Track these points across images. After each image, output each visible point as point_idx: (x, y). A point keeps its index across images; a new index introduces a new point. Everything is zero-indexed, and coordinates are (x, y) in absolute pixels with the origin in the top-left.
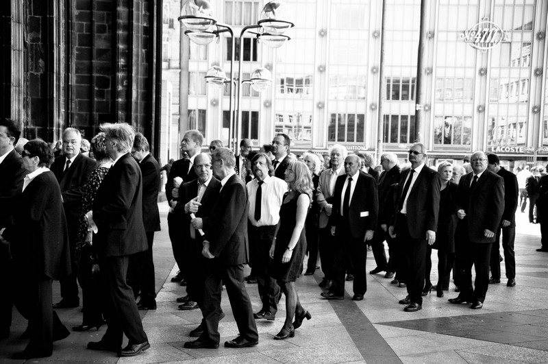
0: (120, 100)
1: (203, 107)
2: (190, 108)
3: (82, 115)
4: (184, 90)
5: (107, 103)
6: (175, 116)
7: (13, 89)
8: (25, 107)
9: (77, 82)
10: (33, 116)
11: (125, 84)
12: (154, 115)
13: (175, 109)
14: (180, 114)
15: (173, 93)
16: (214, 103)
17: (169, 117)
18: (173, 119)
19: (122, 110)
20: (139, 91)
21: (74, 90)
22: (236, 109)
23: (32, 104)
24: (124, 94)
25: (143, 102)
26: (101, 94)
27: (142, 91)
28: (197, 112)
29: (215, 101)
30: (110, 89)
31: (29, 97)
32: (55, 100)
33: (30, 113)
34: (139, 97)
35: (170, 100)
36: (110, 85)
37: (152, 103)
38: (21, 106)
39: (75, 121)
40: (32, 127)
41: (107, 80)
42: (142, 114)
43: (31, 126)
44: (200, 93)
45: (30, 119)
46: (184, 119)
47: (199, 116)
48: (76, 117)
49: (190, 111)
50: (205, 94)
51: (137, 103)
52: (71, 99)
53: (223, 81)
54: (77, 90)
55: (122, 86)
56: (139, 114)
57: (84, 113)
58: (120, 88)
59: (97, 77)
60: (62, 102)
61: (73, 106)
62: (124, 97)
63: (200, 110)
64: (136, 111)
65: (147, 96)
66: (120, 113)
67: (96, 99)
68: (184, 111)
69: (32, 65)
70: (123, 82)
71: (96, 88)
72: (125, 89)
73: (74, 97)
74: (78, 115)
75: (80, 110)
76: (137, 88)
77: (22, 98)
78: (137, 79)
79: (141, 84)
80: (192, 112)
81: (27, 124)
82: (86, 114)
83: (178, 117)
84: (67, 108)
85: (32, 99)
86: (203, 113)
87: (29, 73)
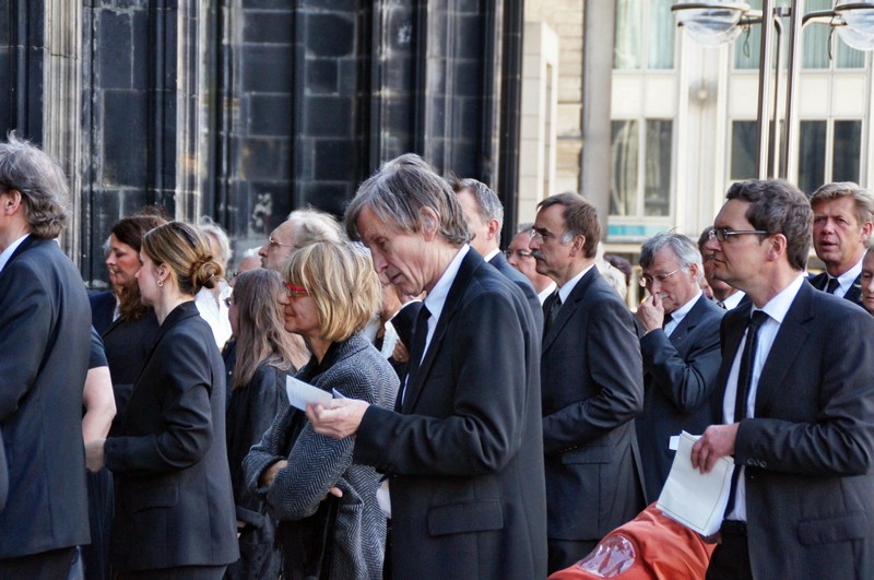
0: (386, 93)
1: (661, 111)
2: (616, 114)
3: (264, 144)
4: (598, 54)
5: (345, 103)
6: (566, 145)
7: (49, 65)
8: (88, 121)
9: (248, 35)
10: (112, 152)
11: (402, 38)
12: (496, 141)
13: (568, 120)
14: (583, 136)
15: (562, 63)
16: (703, 95)
17: (547, 146)
18: (560, 152)
19: (393, 127)
20: (449, 60)
21: (239, 62)
22: (781, 114)
23: (109, 111)
24: (399, 73)
25: (461, 100)
26: (326, 75)
27: (459, 60)
28: (642, 129)
29: (703, 87)
30: (353, 56)
31: (98, 89)
32: (180, 97)
33: (100, 142)
34: (449, 83)
35: (549, 88)
36: (355, 43)
37: (489, 102)
38: (76, 120)
39: (240, 164)
40: (109, 187)
41: (345, 27)
42: (459, 140)
43: (103, 185)
44: (653, 59)
45: (100, 159)
46: (598, 154)
47: (650, 140)
48: (244, 152)
49: (616, 126)
50: (669, 63)
51: (440, 103)
52: (230, 95)
53: (735, 19)
54: (248, 64)
55: (395, 45)
56: (447, 139)
57: (269, 138)
58: (386, 53)
59: (312, 17)
60: (201, 105)
61: (236, 116)
62: (399, 84)
63: (651, 122)
64: (440, 130)
65: (474, 79)
66: (386, 135)
67: (308, 92)
68: (597, 126)
70: (395, 34)
71: (309, 56)
72: (405, 55)
73: (238, 86)
74: (251, 144)
75: (256, 128)
76: (443, 52)
77: (76, 94)
78: (444, 21)
79: (456, 38)
80: (626, 129)
81: (91, 177)
82: (277, 143)
83: (577, 146)
84: (216, 122)
85: (109, 97)
86: (662, 131)
87: (97, 11)
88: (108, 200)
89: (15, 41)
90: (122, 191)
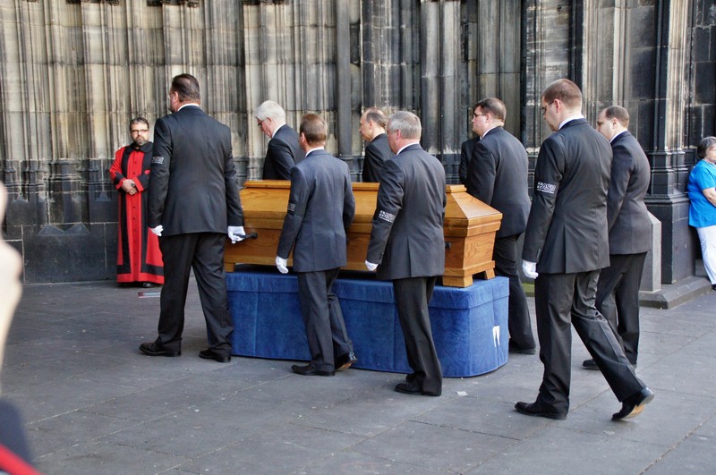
7: (671, 53)
8: (688, 77)
10: (700, 89)
23: (698, 71)
31: (693, 62)
33: (694, 86)
38: (682, 76)
40: (697, 105)
43: (695, 104)
45: (693, 93)
69: (700, 16)
77: (683, 64)
81: (689, 101)
85: (697, 64)
87: (694, 29)
88: (697, 111)
89: (656, 45)
90: (703, 106)
